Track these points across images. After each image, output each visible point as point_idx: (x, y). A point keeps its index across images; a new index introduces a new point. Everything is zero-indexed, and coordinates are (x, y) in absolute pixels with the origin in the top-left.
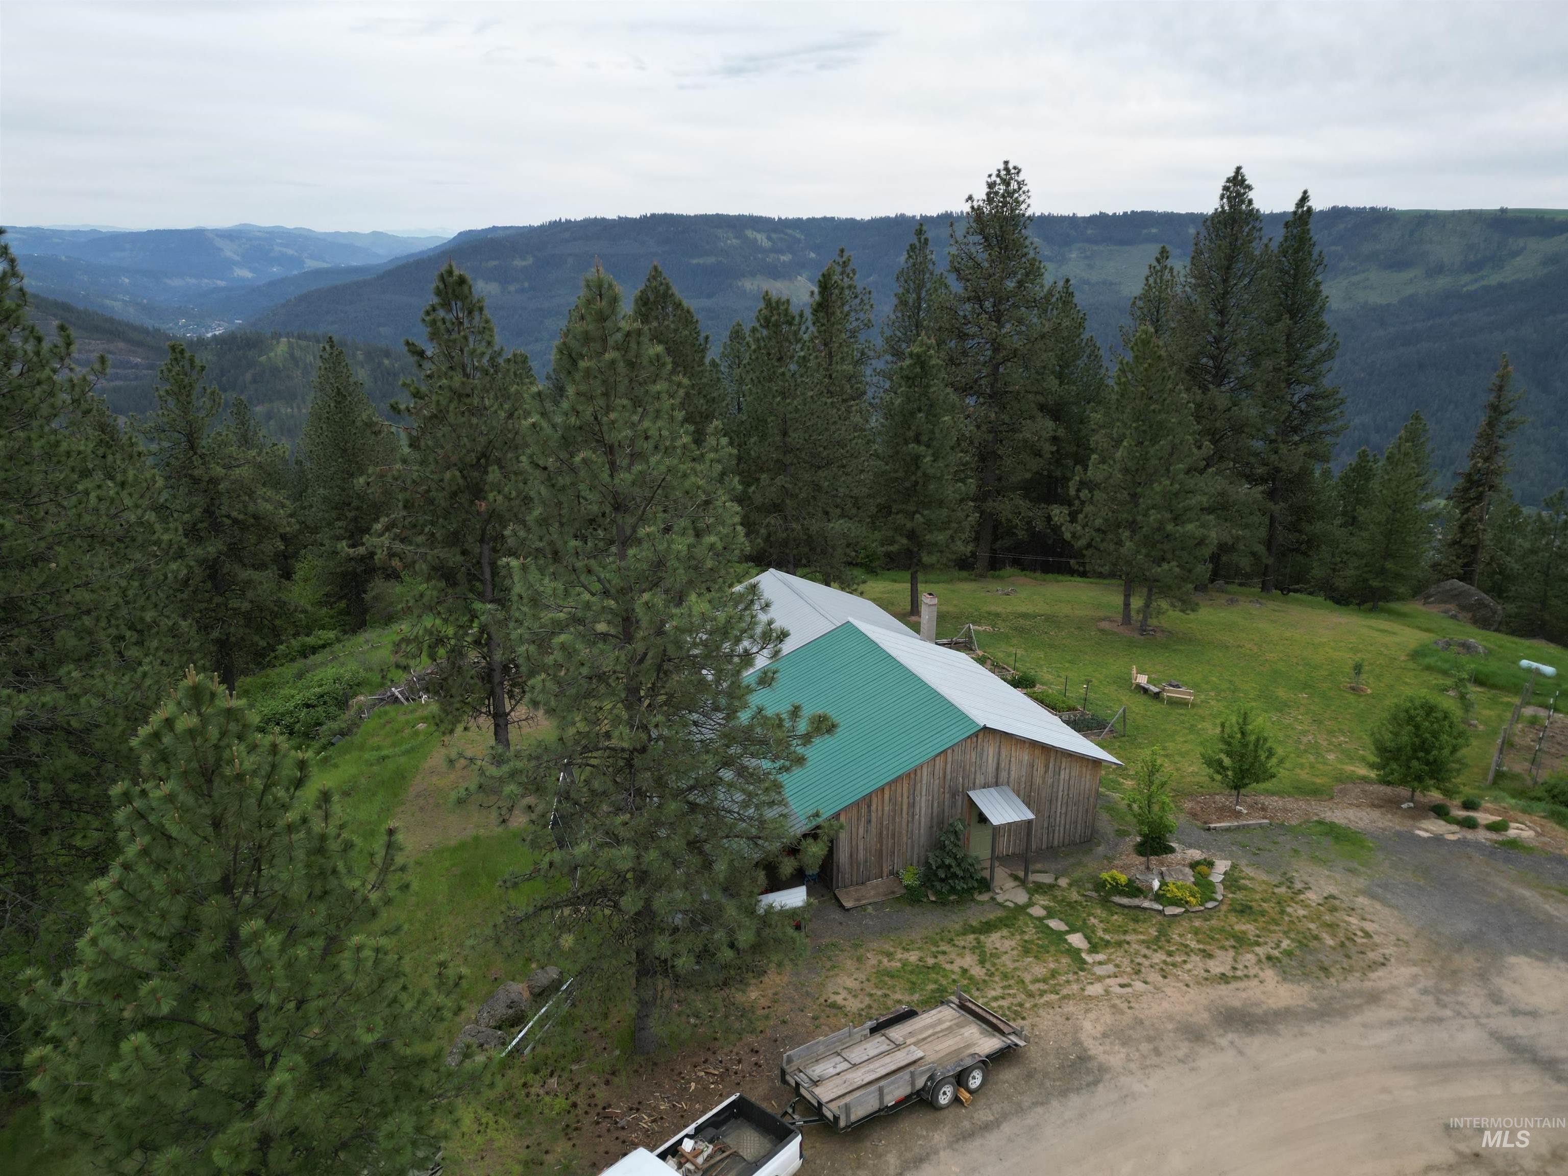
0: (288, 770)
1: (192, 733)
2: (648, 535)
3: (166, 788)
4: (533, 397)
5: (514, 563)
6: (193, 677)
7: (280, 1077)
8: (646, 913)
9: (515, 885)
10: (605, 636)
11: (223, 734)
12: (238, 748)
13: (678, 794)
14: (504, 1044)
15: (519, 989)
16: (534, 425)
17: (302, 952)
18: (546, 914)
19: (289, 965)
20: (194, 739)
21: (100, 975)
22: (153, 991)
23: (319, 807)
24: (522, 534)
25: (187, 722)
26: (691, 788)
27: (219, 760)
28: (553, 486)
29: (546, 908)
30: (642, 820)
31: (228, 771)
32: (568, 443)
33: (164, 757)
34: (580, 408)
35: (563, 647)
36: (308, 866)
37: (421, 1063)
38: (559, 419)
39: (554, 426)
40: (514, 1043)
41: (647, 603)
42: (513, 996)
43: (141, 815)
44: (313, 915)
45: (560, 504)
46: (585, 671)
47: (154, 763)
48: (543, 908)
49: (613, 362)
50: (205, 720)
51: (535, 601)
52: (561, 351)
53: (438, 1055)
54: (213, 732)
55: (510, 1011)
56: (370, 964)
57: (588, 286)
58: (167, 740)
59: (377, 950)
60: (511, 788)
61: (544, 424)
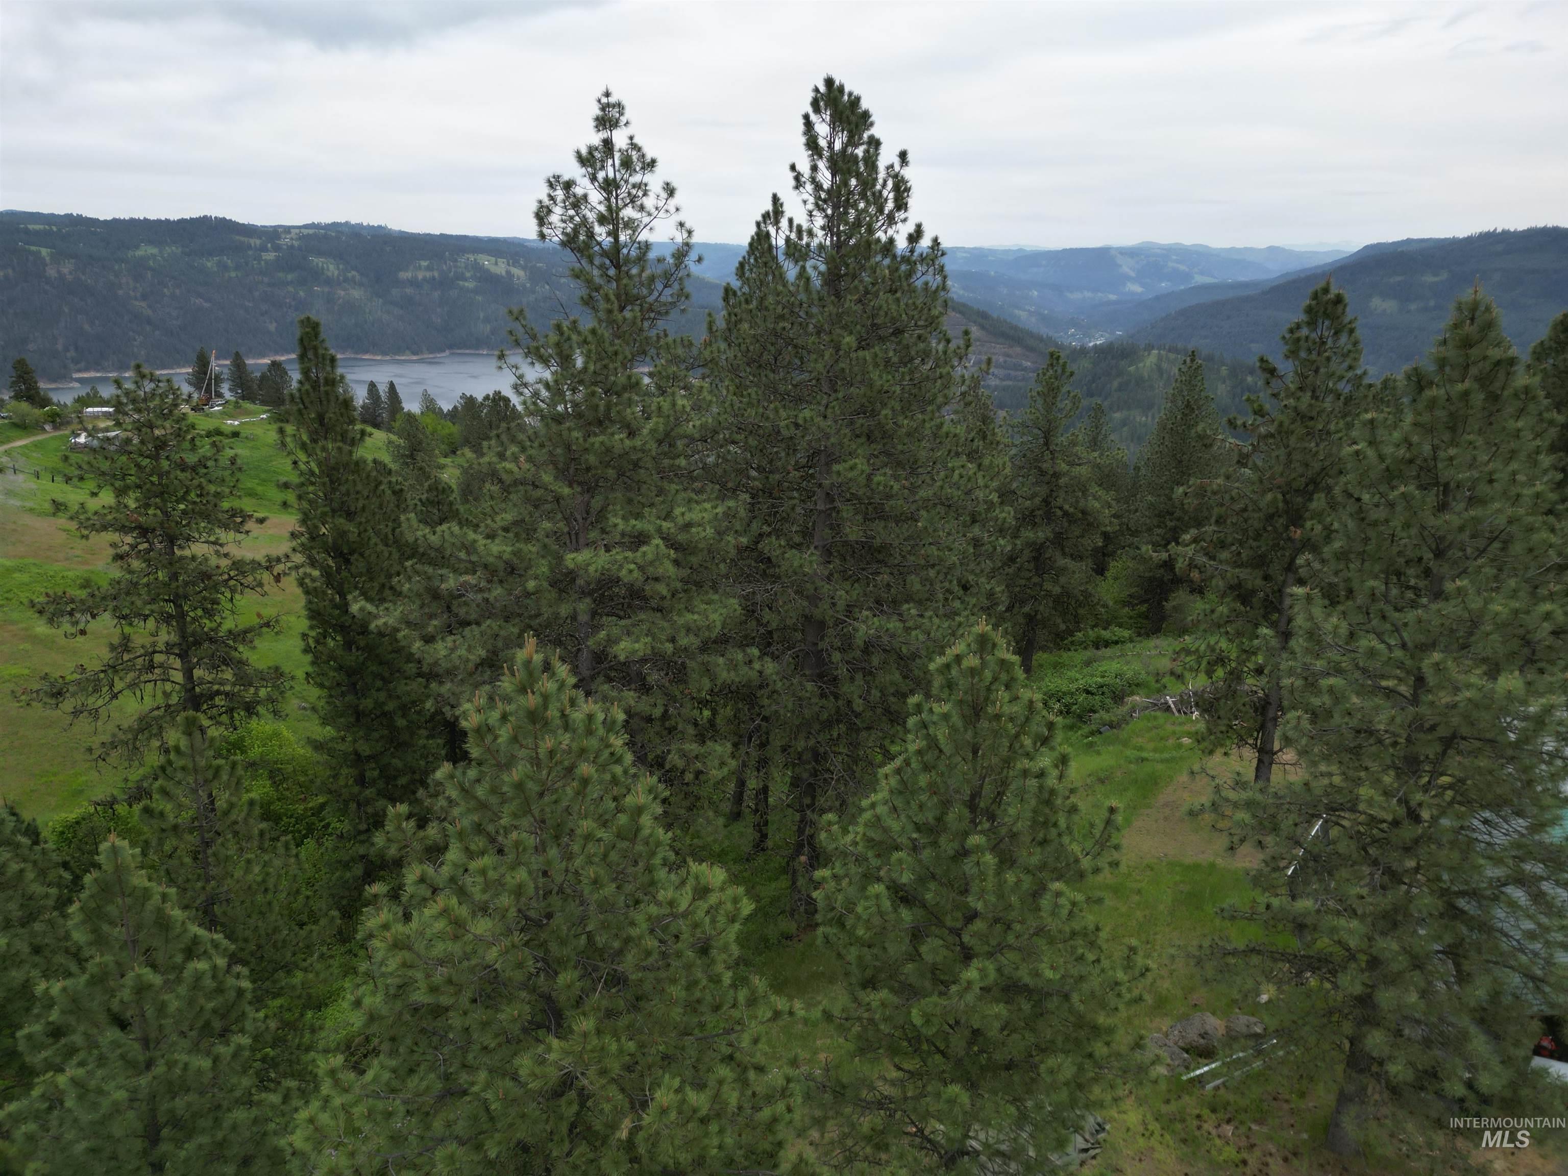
0: (1037, 727)
1: (973, 671)
2: (1459, 589)
3: (946, 708)
4: (1365, 425)
5: (1299, 591)
6: (983, 626)
7: (971, 973)
8: (1365, 1001)
9: (1233, 918)
10: (1390, 693)
11: (995, 679)
12: (1002, 694)
13: (1444, 893)
14: (1188, 1068)
15: (1215, 1024)
16: (1357, 453)
17: (1010, 877)
18: (1255, 960)
19: (1001, 884)
20: (973, 677)
21: (871, 834)
22: (900, 861)
23: (1056, 766)
24: (1317, 565)
25: (972, 661)
26: (1462, 894)
27: (987, 699)
28: (1363, 519)
29: (1259, 952)
30: (1386, 901)
31: (990, 710)
32: (1391, 476)
33: (950, 685)
34: (1415, 439)
35: (1331, 690)
36: (1035, 811)
37: (1096, 1030)
38: (1388, 450)
39: (1382, 458)
40: (1198, 1072)
41: (1437, 664)
42: (1208, 1027)
43: (925, 726)
44: (1030, 854)
45: (1367, 540)
46: (1354, 723)
47: (942, 688)
48: (1253, 950)
49: (1466, 394)
50: (984, 664)
51: (1313, 635)
52: (1409, 378)
53: (1111, 1030)
54: (988, 674)
55: (1202, 1041)
56: (1065, 912)
57: (1459, 309)
58: (954, 672)
59: (1074, 904)
60: (1242, 815)
61: (1371, 453)
